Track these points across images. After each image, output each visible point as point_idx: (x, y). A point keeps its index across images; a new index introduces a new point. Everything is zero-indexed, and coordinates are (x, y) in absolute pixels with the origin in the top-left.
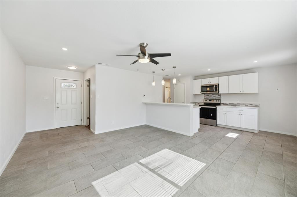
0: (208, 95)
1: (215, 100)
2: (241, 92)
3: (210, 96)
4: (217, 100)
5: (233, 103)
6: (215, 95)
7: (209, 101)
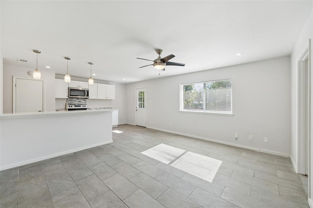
0: (72, 100)
1: (82, 106)
2: (106, 99)
3: (74, 101)
4: (84, 105)
5: (97, 107)
6: (80, 100)
7: (75, 106)
